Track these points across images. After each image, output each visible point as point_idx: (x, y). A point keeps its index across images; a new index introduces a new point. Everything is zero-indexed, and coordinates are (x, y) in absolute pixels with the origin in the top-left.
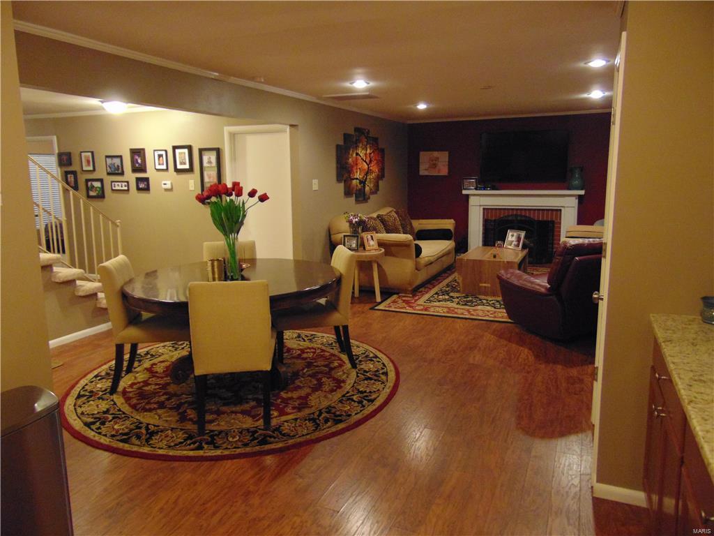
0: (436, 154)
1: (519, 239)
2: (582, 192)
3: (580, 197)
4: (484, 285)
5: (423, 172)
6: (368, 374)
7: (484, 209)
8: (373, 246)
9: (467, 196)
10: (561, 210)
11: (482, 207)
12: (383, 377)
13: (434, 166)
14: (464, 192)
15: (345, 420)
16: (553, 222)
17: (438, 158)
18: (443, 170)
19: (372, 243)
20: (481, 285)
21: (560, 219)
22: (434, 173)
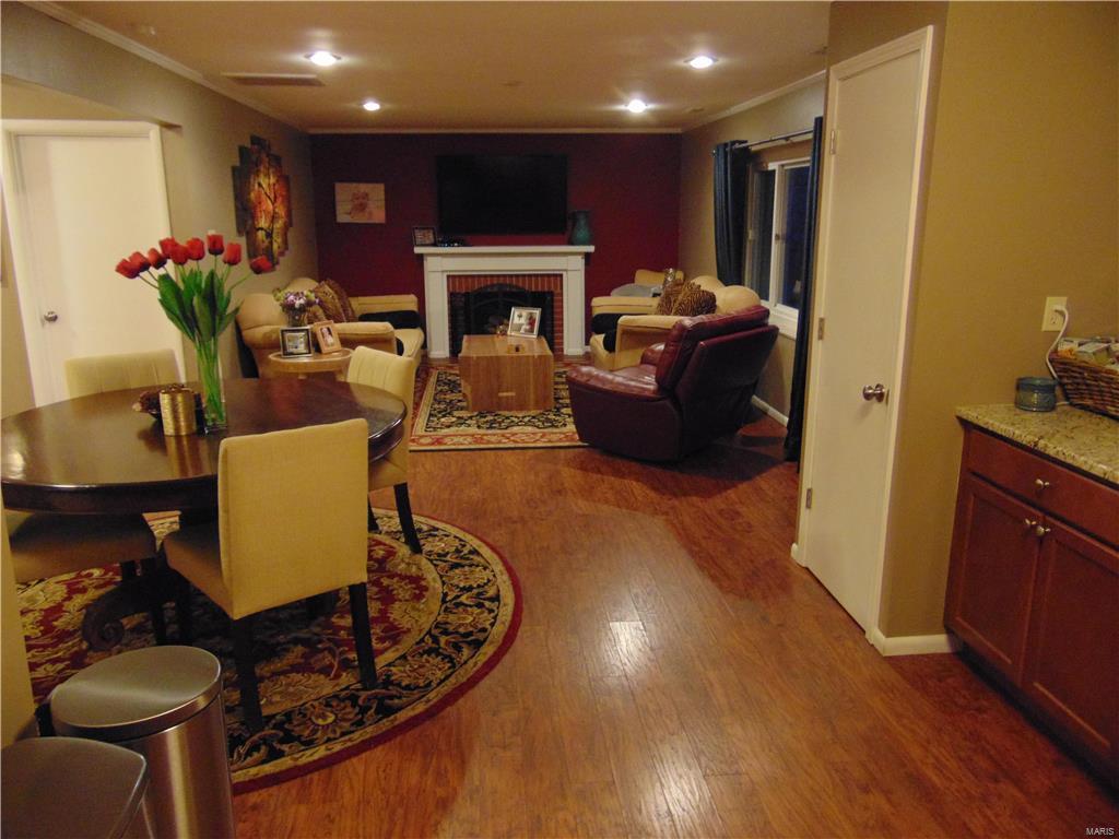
0: (363, 188)
1: (531, 321)
2: (591, 249)
3: (587, 256)
4: (505, 394)
5: (342, 218)
6: (448, 558)
7: (448, 277)
8: (332, 345)
9: (421, 257)
10: (561, 276)
11: (445, 274)
12: (476, 559)
13: (362, 207)
14: (417, 250)
15: (485, 640)
16: (551, 294)
17: (367, 195)
18: (377, 214)
19: (330, 340)
20: (501, 394)
21: (562, 288)
22: (361, 219)
